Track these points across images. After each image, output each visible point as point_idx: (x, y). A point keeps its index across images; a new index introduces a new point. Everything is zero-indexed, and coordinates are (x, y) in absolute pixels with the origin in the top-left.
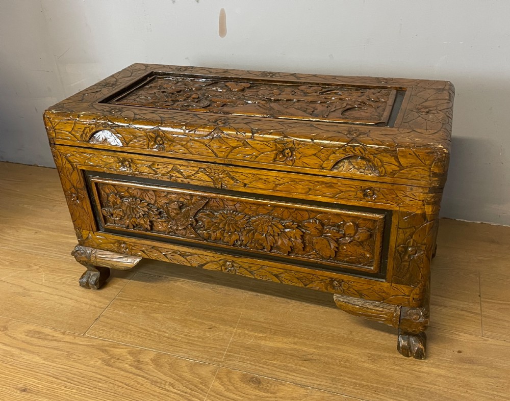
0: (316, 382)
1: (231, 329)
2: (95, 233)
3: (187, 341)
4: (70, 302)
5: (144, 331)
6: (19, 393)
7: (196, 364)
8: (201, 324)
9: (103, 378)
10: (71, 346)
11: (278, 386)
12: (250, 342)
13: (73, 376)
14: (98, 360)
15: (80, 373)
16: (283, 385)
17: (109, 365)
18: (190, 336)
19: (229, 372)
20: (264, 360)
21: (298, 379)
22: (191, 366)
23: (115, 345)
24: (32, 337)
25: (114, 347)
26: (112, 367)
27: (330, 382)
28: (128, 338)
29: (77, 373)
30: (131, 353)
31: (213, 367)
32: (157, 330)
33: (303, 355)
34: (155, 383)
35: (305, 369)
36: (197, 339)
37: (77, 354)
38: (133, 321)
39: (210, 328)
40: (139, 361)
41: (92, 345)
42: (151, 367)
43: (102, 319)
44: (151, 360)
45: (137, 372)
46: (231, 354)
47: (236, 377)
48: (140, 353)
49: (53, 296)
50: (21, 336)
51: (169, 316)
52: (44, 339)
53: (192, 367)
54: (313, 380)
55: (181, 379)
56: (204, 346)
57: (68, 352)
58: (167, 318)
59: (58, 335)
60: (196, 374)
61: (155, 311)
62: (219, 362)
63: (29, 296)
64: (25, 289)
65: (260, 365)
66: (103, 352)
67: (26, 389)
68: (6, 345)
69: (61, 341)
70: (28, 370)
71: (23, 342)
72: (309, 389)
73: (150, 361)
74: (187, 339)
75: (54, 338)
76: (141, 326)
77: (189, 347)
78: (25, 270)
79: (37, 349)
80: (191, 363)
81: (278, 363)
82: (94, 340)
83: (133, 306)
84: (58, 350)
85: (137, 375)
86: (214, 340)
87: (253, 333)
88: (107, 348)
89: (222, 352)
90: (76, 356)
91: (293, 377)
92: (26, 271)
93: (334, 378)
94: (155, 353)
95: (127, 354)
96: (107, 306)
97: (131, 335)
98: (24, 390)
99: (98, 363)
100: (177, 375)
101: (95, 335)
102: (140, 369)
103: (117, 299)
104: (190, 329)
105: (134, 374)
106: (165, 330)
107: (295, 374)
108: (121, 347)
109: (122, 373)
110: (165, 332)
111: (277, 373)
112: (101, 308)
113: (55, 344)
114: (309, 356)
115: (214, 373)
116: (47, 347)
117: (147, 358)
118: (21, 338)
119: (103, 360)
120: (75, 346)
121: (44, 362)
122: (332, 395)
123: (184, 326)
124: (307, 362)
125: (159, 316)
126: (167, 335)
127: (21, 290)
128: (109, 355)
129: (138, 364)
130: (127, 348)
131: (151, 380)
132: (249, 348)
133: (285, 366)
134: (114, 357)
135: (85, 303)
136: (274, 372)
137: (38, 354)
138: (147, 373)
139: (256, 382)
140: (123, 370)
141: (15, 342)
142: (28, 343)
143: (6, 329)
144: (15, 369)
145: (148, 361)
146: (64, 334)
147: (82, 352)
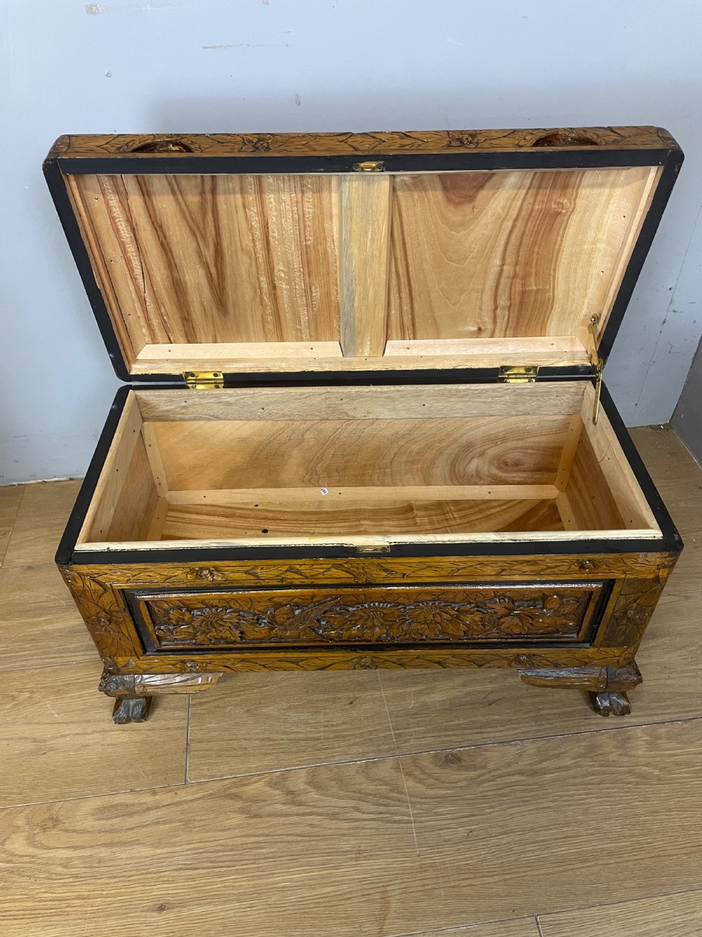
0: (519, 731)
1: (376, 694)
2: (141, 658)
3: (333, 735)
5: (268, 743)
6: (156, 917)
7: (367, 765)
8: (335, 700)
9: (261, 839)
10: (179, 808)
11: (481, 755)
12: (412, 704)
13: (215, 855)
14: (235, 815)
15: (222, 845)
16: (486, 750)
17: (255, 816)
18: (332, 725)
19: (415, 760)
20: (444, 724)
21: (498, 734)
22: (363, 771)
23: (241, 781)
24: (109, 818)
25: (244, 785)
26: (260, 816)
27: (533, 723)
28: (253, 763)
29: (219, 848)
30: (274, 784)
31: (390, 762)
32: (283, 734)
33: (484, 698)
34: (333, 816)
35: (497, 717)
36: (344, 727)
37: (199, 818)
38: (243, 732)
39: (351, 703)
40: (292, 793)
41: (210, 794)
42: (313, 795)
43: (194, 746)
44: (306, 783)
45: (295, 809)
46: (401, 731)
47: (426, 762)
48: (284, 779)
49: (90, 737)
50: (90, 823)
51: (285, 705)
52: (131, 814)
53: (365, 771)
54: (514, 729)
55: (363, 796)
56: (361, 734)
57: (181, 821)
58: (285, 709)
59: (148, 799)
60: (377, 780)
61: (260, 703)
62: (393, 749)
63: (52, 749)
64: (35, 740)
65: (443, 733)
66: (232, 799)
67: (162, 905)
69: (159, 808)
70: (143, 874)
71: (100, 832)
72: (519, 745)
73: (307, 787)
74: (332, 732)
75: (145, 806)
76: (257, 736)
77: (342, 744)
78: (9, 706)
79: (130, 836)
80: (360, 766)
81: (462, 721)
82: (208, 785)
83: (224, 707)
84: (164, 823)
85: (304, 814)
86: (367, 718)
87: (408, 690)
88: (234, 791)
89: (387, 733)
90: (198, 821)
91: (492, 735)
92: (12, 708)
93: (534, 717)
94: (304, 770)
95: (268, 789)
96: (186, 722)
97: (254, 755)
98: (161, 908)
99: (238, 819)
100: (355, 792)
101: (204, 777)
102: (300, 804)
103: (194, 705)
104: (326, 713)
105: (298, 815)
106: (294, 729)
107: (491, 730)
108: (253, 780)
109: (281, 820)
110: (297, 733)
111: (470, 737)
112: (182, 728)
113: (153, 815)
114: (491, 697)
115: (397, 769)
116: (144, 826)
117: (299, 781)
118: (93, 827)
119: (242, 811)
120: (185, 806)
122: (546, 742)
123: (316, 712)
124: (494, 705)
125: (271, 710)
126: (301, 735)
127: (30, 746)
128: (245, 801)
129: (293, 797)
130: (260, 780)
131: (327, 814)
132: (416, 714)
133: (474, 722)
134: (255, 800)
135: (150, 730)
136: (466, 737)
137: (137, 842)
138: (315, 806)
139: (453, 760)
140: (280, 816)
141: (87, 837)
142: (110, 831)
143: (55, 821)
144: (122, 881)
145: (302, 786)
146: (154, 793)
147: (203, 813)
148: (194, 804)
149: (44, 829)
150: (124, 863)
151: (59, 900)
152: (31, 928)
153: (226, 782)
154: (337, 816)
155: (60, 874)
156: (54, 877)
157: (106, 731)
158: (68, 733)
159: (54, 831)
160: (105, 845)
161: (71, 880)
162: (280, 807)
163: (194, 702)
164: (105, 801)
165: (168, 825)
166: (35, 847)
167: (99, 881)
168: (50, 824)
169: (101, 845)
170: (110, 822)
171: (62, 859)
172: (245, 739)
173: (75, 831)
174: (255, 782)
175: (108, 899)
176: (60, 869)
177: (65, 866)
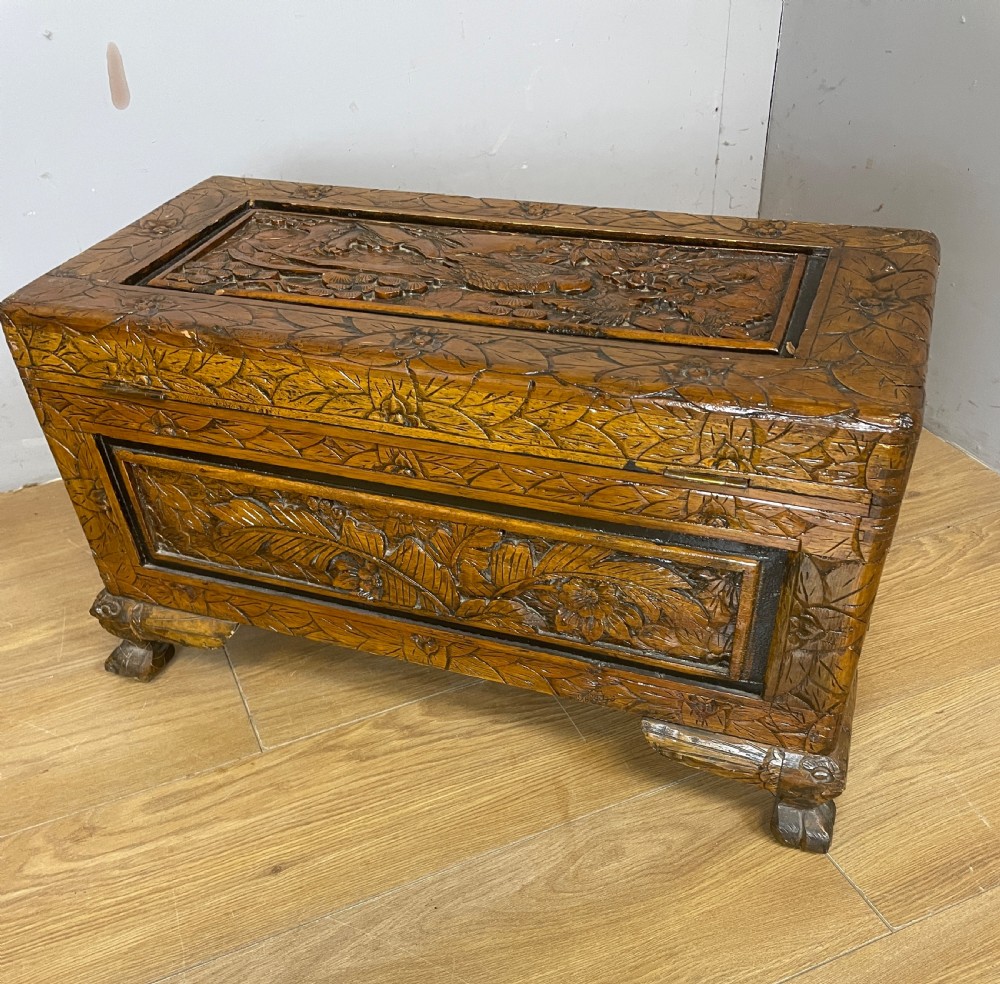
4: (160, 730)
5: (357, 691)
6: (273, 879)
9: (384, 776)
10: (262, 776)
13: (329, 804)
14: (341, 764)
15: (335, 794)
17: (368, 758)
23: (337, 732)
24: (167, 808)
25: (343, 735)
26: (375, 757)
28: (346, 714)
29: (331, 797)
30: (382, 725)
32: (374, 679)
34: (469, 735)
37: (294, 778)
38: (319, 689)
40: (407, 727)
41: (300, 753)
42: (436, 722)
43: (259, 716)
44: (422, 715)
45: (419, 740)
48: (394, 718)
49: (107, 740)
50: (141, 819)
52: (197, 797)
57: (271, 785)
63: (55, 765)
64: (26, 762)
66: (331, 751)
67: (275, 867)
68: (133, 846)
69: (233, 782)
70: (237, 847)
71: (160, 824)
73: (425, 718)
75: (214, 785)
79: (203, 816)
82: (292, 747)
83: (286, 673)
84: (248, 793)
85: (430, 742)
88: (331, 743)
90: (295, 781)
94: (417, 703)
95: (376, 731)
96: (239, 697)
97: (344, 707)
98: (276, 870)
99: (344, 767)
101: (285, 740)
102: (422, 734)
105: (424, 744)
108: (350, 729)
109: (404, 753)
112: (235, 703)
113: (228, 790)
116: (220, 803)
117: (413, 716)
118: (147, 822)
119: (349, 758)
120: (271, 772)
121: (248, 821)
127: (22, 768)
128: (349, 748)
129: (411, 731)
130: (362, 726)
131: (461, 735)
134: (362, 745)
135: (190, 716)
137: (218, 819)
138: (442, 732)
140: (401, 751)
141: (143, 833)
142: (175, 819)
143: (92, 830)
144: (211, 860)
145: (419, 719)
146: (223, 770)
147: (298, 771)
148: (283, 767)
149: (77, 841)
150: (206, 843)
152: (95, 939)
153: (317, 738)
154: (474, 733)
155: (119, 877)
156: (110, 881)
157: (129, 730)
158: (72, 744)
159: (93, 839)
160: (176, 833)
161: (135, 878)
162: (396, 744)
163: (242, 677)
164: (157, 793)
165: (253, 795)
166: (71, 861)
167: (179, 869)
168: (84, 833)
169: (168, 835)
170: (171, 811)
171: (115, 862)
172: (326, 695)
173: (124, 831)
174: (357, 729)
175: (198, 882)
176: (117, 872)
177: (123, 868)
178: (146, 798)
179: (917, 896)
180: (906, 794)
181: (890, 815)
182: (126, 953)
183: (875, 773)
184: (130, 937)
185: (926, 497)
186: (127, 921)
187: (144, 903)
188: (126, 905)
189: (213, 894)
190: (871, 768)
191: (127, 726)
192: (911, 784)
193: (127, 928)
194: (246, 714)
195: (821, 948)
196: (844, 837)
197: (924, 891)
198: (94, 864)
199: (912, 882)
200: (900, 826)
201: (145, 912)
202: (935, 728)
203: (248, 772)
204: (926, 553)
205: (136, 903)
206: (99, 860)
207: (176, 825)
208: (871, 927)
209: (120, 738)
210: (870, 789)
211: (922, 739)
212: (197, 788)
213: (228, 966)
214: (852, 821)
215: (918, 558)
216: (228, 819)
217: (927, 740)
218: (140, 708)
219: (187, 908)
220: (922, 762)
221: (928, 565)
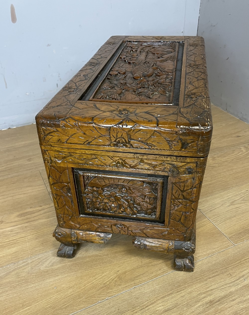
4: (22, 196)
24: (24, 216)
49: (7, 199)
50: (17, 219)
52: (34, 213)
68: (14, 226)
71: (22, 220)
75: (38, 210)
79: (36, 218)
113: (43, 211)
116: (40, 215)
118: (19, 220)
121: (49, 219)
135: (31, 192)
137: (40, 219)
141: (17, 222)
142: (27, 219)
143: (2, 222)
144: (38, 229)
146: (41, 206)
150: (36, 225)
151: (13, 240)
152: (4, 250)
155: (10, 234)
156: (8, 235)
157: (13, 196)
159: (2, 224)
160: (27, 223)
161: (15, 234)
164: (21, 212)
167: (28, 232)
169: (24, 223)
170: (26, 217)
171: (9, 230)
173: (11, 222)
176: (9, 233)
177: (11, 232)
178: (18, 213)
179: (242, 236)
180: (238, 211)
181: (233, 216)
182: (12, 254)
183: (229, 206)
184: (14, 250)
185: (242, 137)
186: (12, 245)
187: (18, 241)
188: (12, 241)
189: (38, 238)
190: (228, 205)
191: (12, 195)
192: (239, 209)
193: (12, 247)
194: (47, 192)
195: (215, 250)
196: (221, 222)
197: (243, 235)
198: (3, 231)
199: (240, 233)
200: (236, 219)
201: (18, 243)
202: (245, 195)
203: (48, 207)
204: (242, 151)
205: (15, 241)
206: (5, 230)
207: (27, 221)
208: (228, 244)
209: (11, 198)
210: (228, 210)
211: (242, 197)
212: (33, 211)
213: (43, 257)
214: (223, 218)
215: (240, 152)
216: (43, 219)
217: (244, 198)
218: (17, 190)
219: (30, 242)
220: (242, 203)
221: (243, 154)
